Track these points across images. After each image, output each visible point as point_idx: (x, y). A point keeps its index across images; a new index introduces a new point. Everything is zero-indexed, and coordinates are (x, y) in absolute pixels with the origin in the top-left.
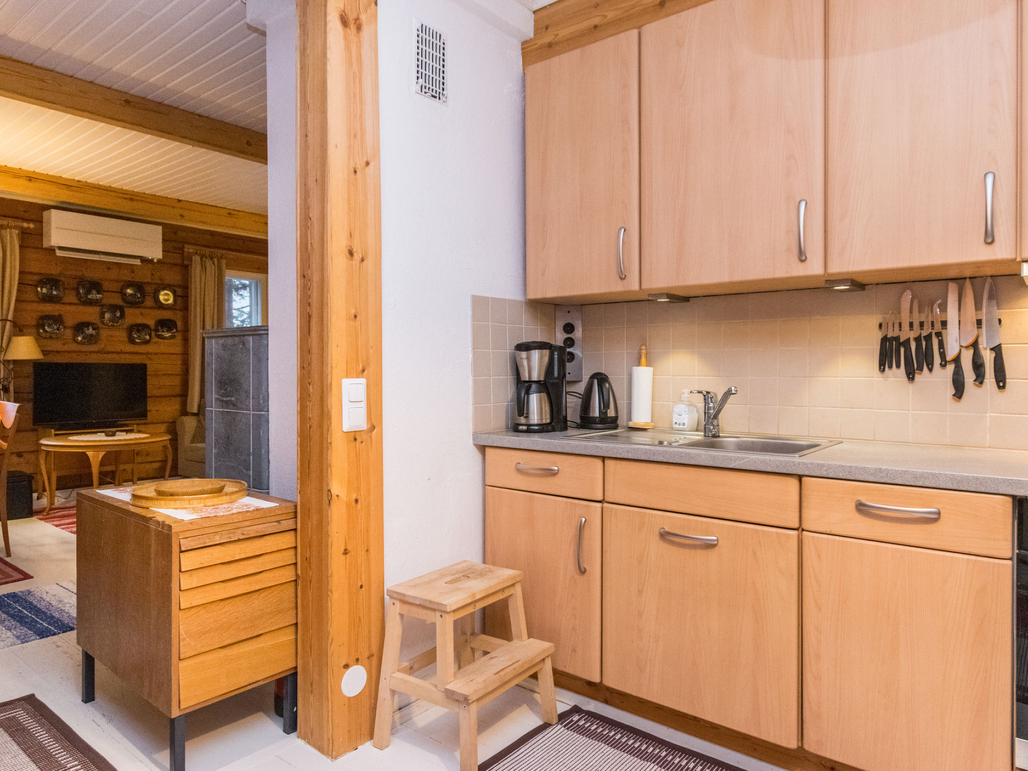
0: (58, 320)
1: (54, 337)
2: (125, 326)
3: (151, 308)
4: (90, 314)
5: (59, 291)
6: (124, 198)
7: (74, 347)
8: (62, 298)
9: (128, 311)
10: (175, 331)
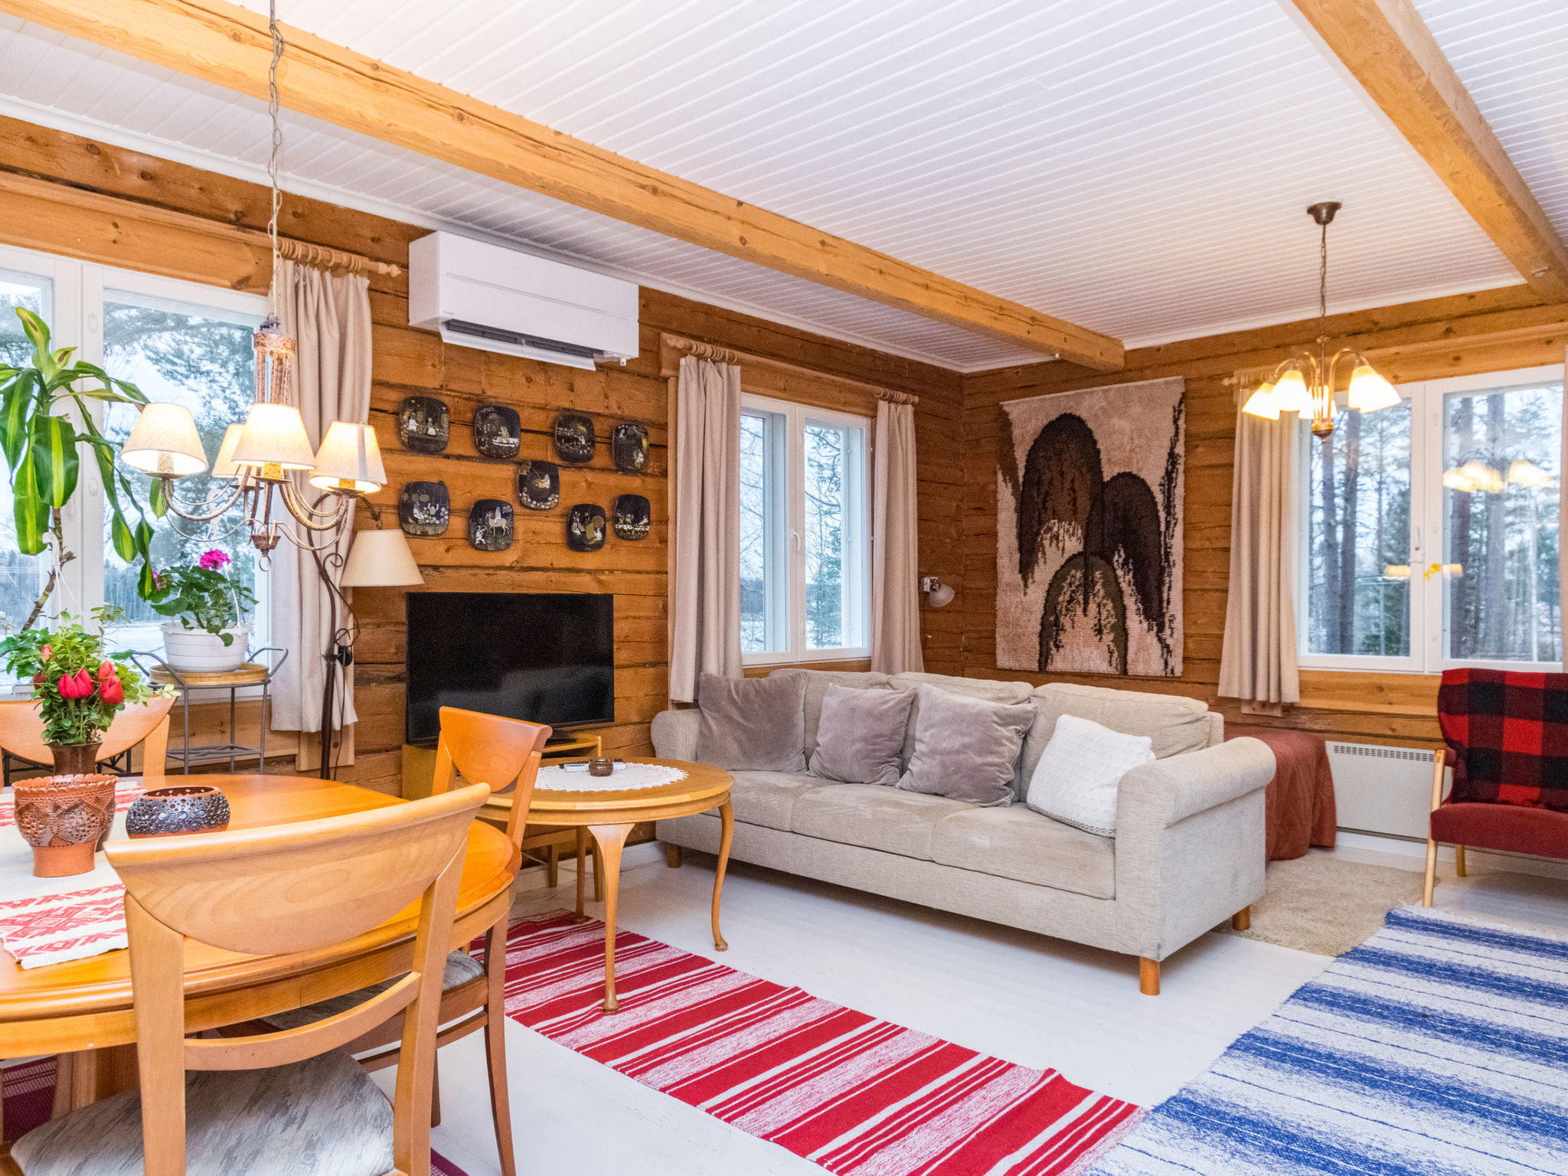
0: (438, 494)
1: (430, 532)
2: (559, 511)
3: (603, 470)
4: (498, 479)
5: (441, 427)
6: (643, 187)
7: (464, 555)
8: (446, 443)
9: (565, 476)
10: (645, 521)
